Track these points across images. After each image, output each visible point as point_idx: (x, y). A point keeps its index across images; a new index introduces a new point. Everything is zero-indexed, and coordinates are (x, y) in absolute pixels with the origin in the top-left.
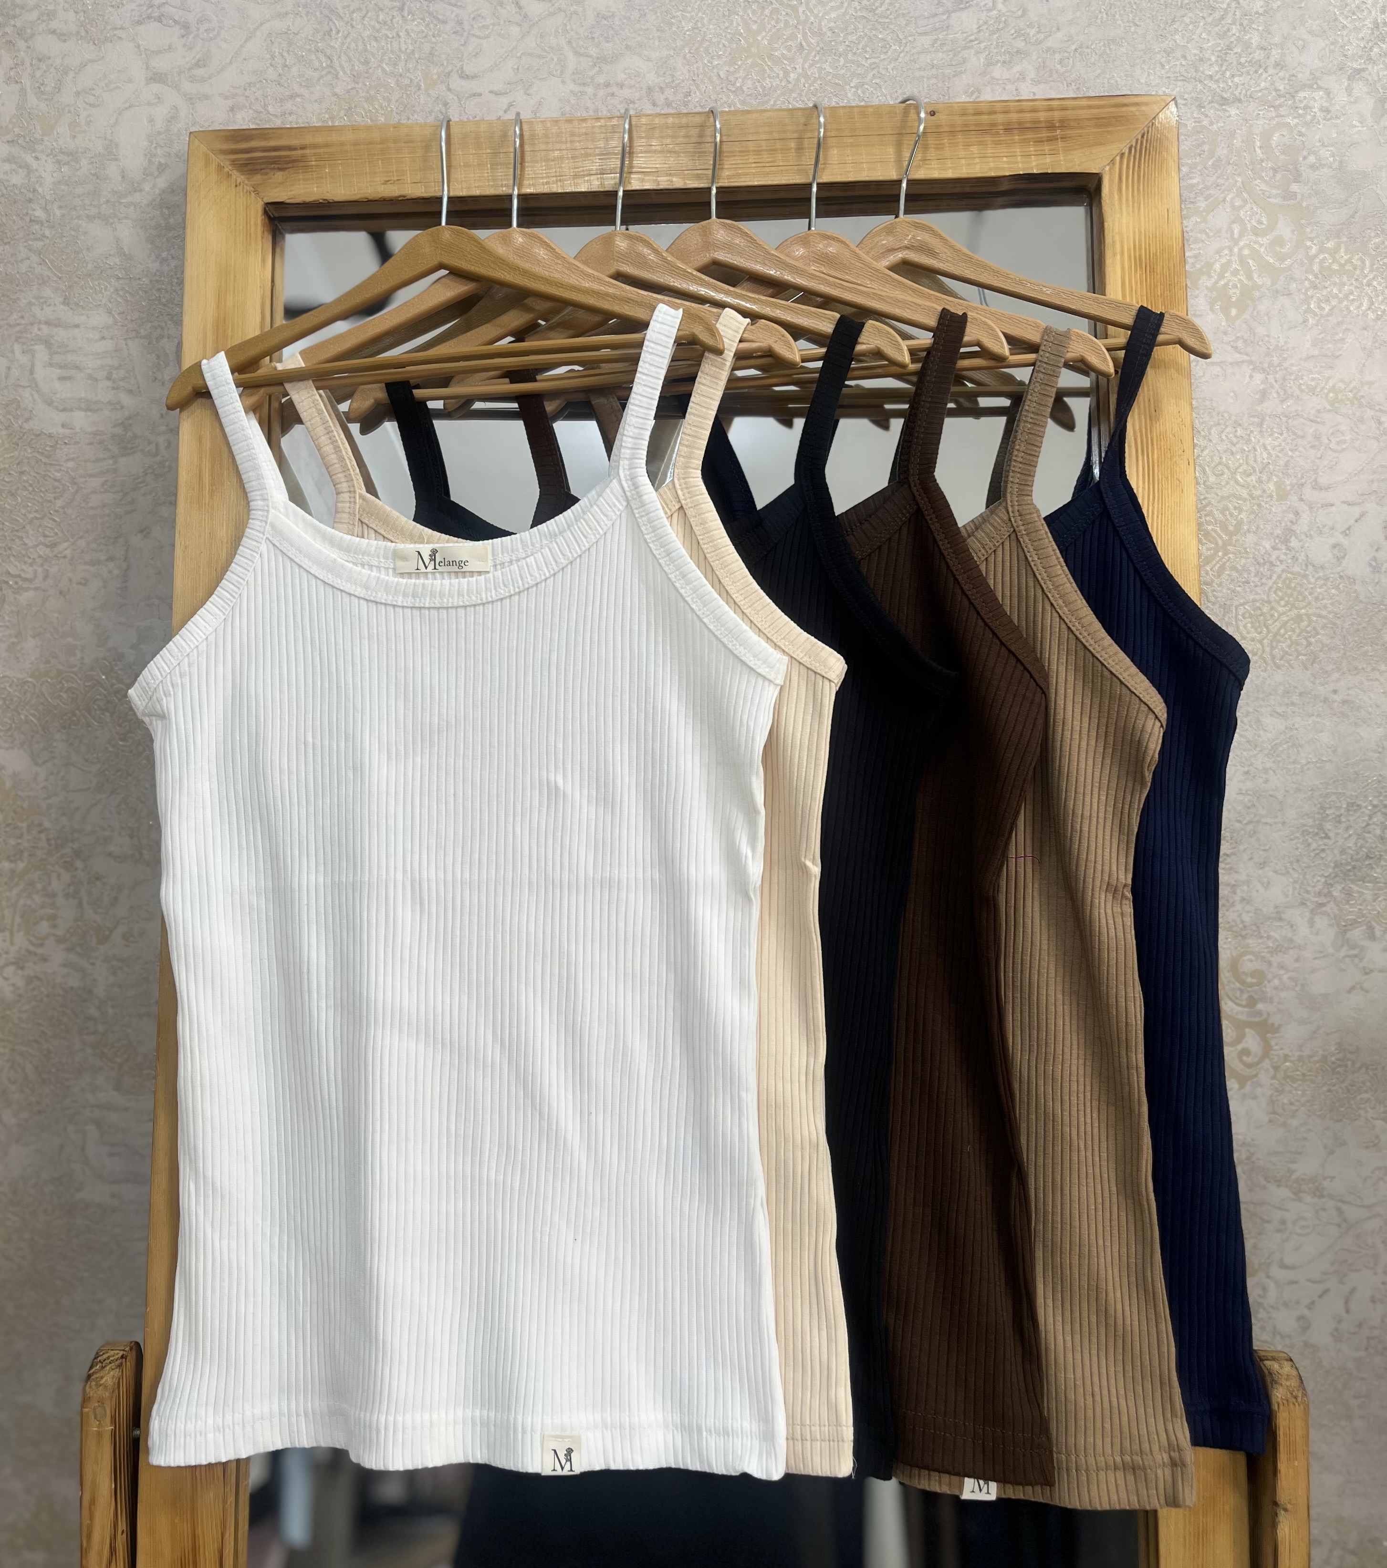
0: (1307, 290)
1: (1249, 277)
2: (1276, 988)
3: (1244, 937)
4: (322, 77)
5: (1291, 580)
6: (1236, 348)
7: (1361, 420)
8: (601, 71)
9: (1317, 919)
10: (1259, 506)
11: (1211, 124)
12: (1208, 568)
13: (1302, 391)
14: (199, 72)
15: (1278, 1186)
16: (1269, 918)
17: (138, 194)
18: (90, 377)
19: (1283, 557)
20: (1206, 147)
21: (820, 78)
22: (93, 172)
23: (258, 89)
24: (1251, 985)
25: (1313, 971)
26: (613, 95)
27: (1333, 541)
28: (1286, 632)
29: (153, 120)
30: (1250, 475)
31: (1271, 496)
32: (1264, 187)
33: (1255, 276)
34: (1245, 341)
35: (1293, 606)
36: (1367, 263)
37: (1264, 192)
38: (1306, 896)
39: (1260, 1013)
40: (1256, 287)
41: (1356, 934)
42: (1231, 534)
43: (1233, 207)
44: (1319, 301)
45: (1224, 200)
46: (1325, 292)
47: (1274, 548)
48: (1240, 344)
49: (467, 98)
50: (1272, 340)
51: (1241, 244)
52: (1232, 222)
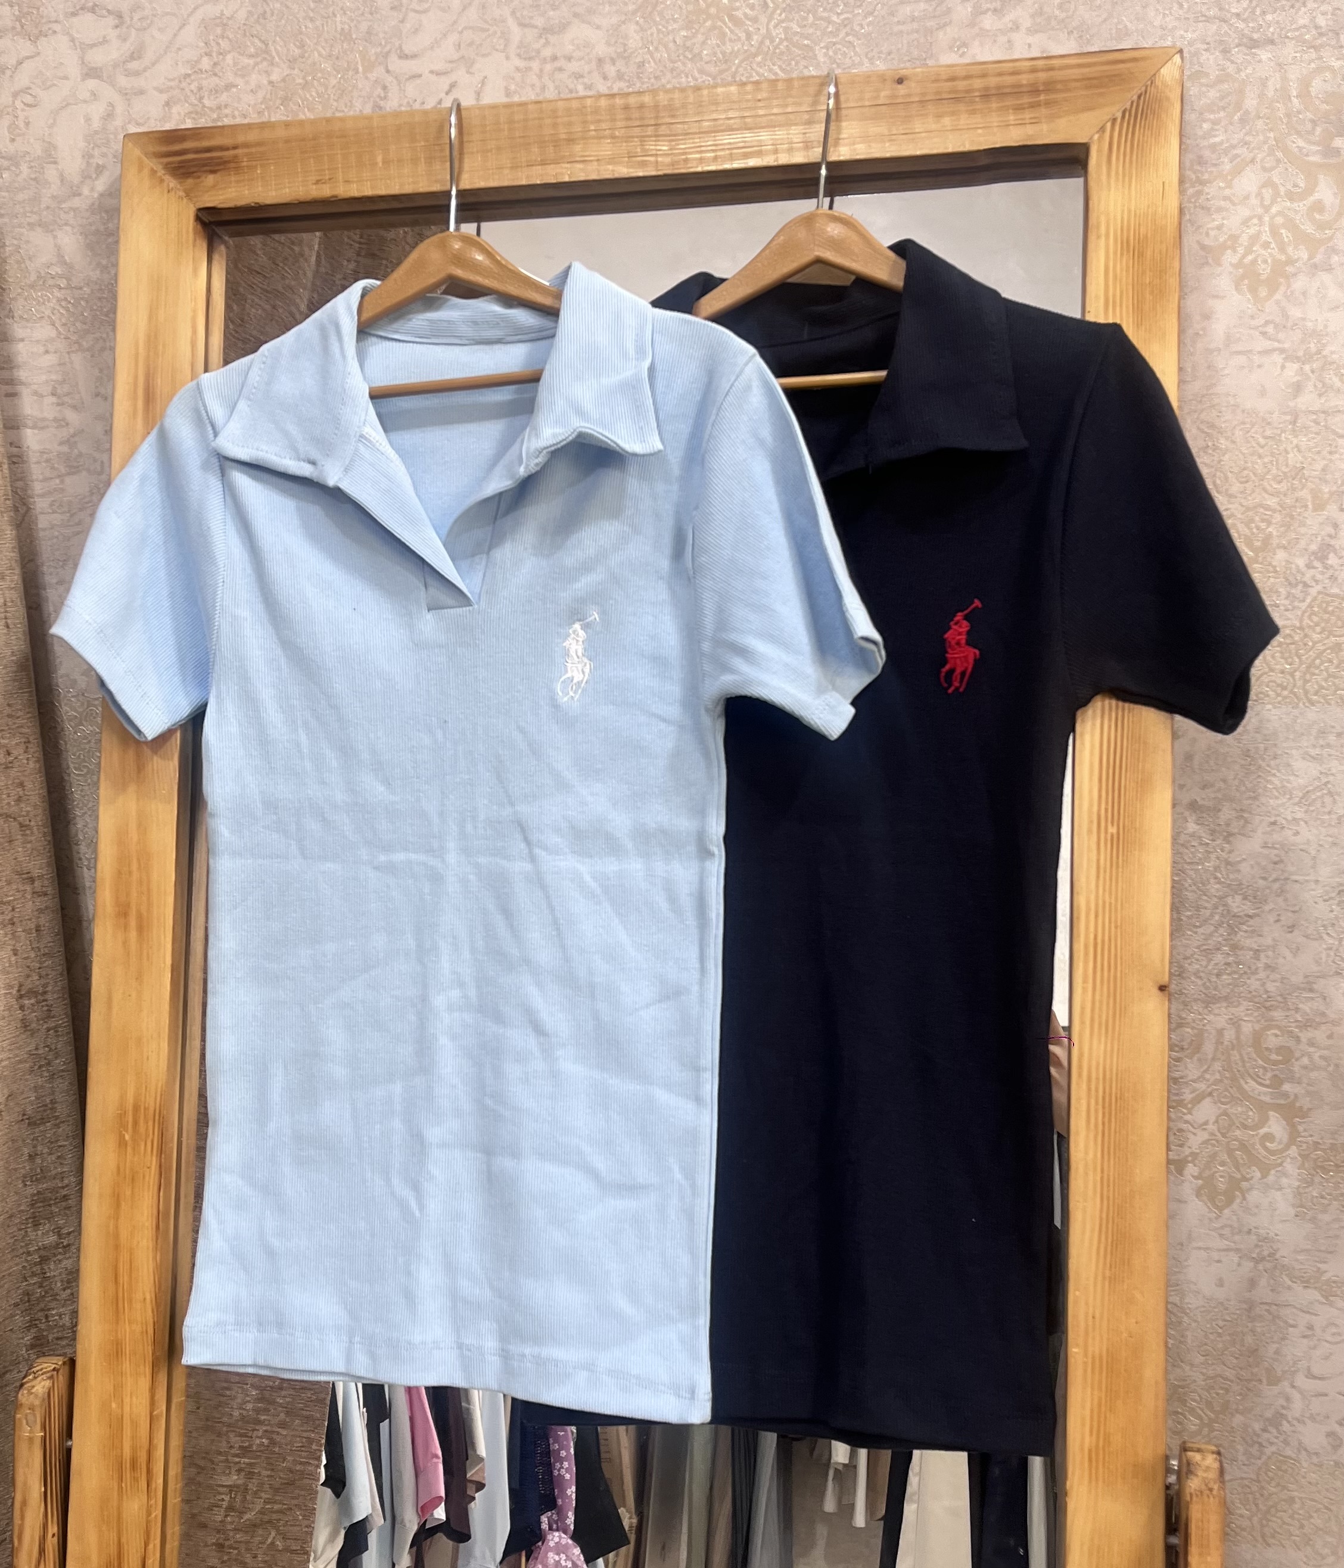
1: (1283, 250)
2: (1305, 1068)
3: (1268, 1009)
4: (257, 64)
5: (1328, 603)
6: (1264, 334)
8: (547, 43)
10: (1292, 517)
11: (1239, 70)
14: (134, 65)
15: (1305, 1287)
16: (1299, 988)
17: (77, 198)
18: (35, 393)
19: (1319, 577)
20: (1232, 99)
21: (786, 39)
22: (33, 176)
23: (193, 81)
26: (560, 69)
28: (1322, 663)
29: (90, 119)
30: (1280, 482)
31: (1306, 506)
32: (1301, 143)
33: (1290, 250)
34: (1276, 326)
35: (1331, 633)
37: (1300, 149)
39: (1285, 1095)
40: (1291, 262)
43: (1264, 169)
45: (1253, 161)
47: (1309, 566)
48: (1270, 329)
49: (407, 79)
50: (1309, 324)
51: (1274, 210)
52: (1264, 186)
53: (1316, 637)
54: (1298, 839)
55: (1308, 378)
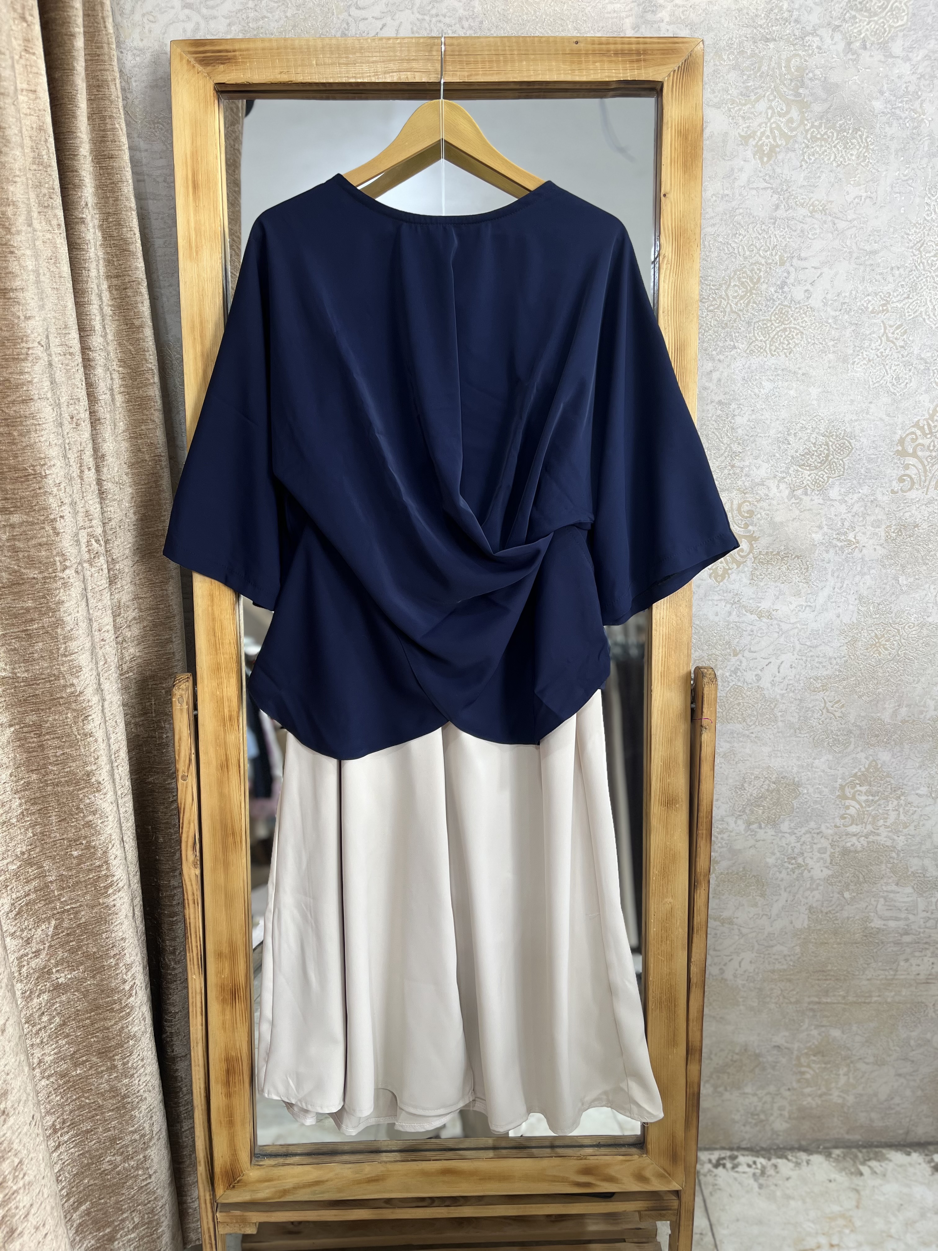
0: (804, 148)
1: (775, 140)
2: (758, 519)
3: (745, 494)
5: (782, 309)
6: (765, 180)
7: (825, 222)
9: (781, 484)
10: (770, 268)
12: (742, 302)
13: (797, 205)
15: (751, 614)
16: (758, 484)
18: (154, 181)
19: (780, 297)
20: (757, 65)
23: (243, 13)
24: (747, 517)
25: (777, 510)
26: (440, 21)
27: (806, 288)
30: (766, 251)
31: (776, 263)
32: (785, 89)
33: (778, 140)
34: (770, 176)
35: (783, 323)
36: (835, 135)
37: (785, 92)
38: (777, 473)
39: (750, 531)
40: (778, 146)
41: (799, 492)
42: (755, 284)
43: (769, 100)
44: (809, 155)
45: (764, 96)
46: (812, 150)
47: (776, 292)
48: (767, 178)
49: (360, 20)
50: (784, 176)
51: (772, 121)
52: (769, 108)
53: (776, 325)
54: (763, 417)
55: (782, 202)
